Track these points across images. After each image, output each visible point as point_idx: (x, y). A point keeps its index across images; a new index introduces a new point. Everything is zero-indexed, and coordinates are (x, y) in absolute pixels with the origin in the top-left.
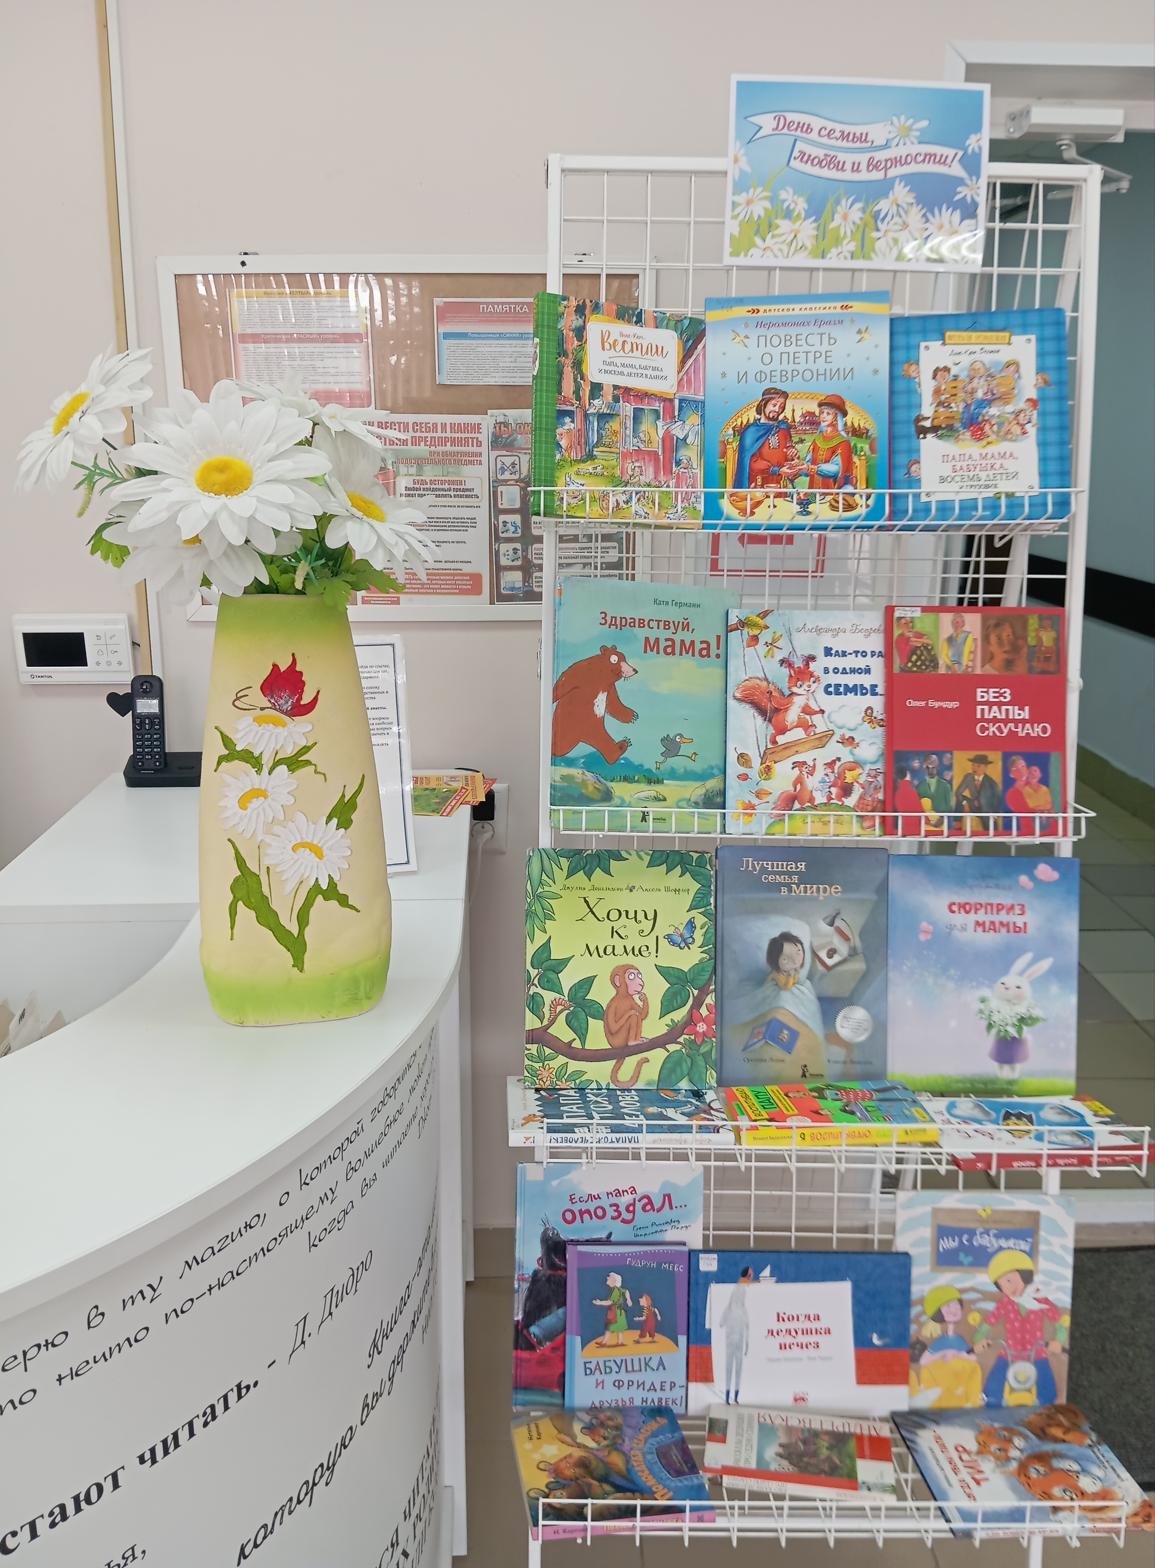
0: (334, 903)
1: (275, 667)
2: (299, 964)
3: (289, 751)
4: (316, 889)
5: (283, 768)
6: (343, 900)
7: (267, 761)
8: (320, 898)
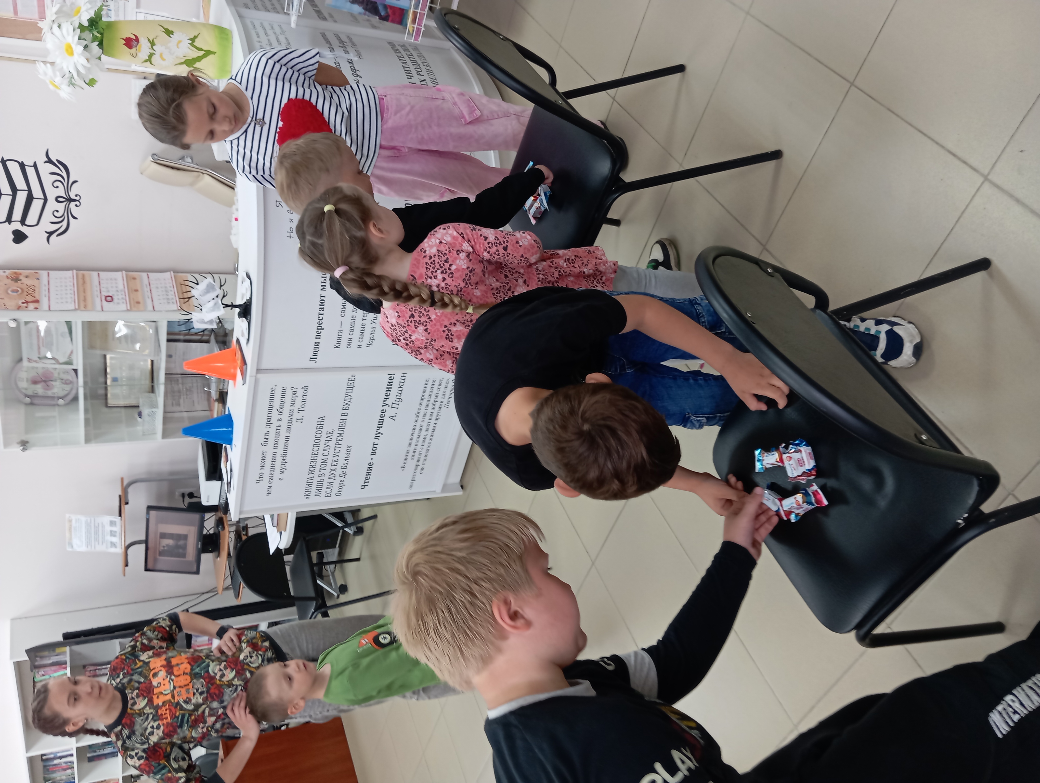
0: (196, 40)
1: (124, 44)
2: (214, 53)
3: (149, 45)
4: (192, 44)
5: (154, 47)
6: (195, 37)
7: (152, 51)
8: (194, 44)
